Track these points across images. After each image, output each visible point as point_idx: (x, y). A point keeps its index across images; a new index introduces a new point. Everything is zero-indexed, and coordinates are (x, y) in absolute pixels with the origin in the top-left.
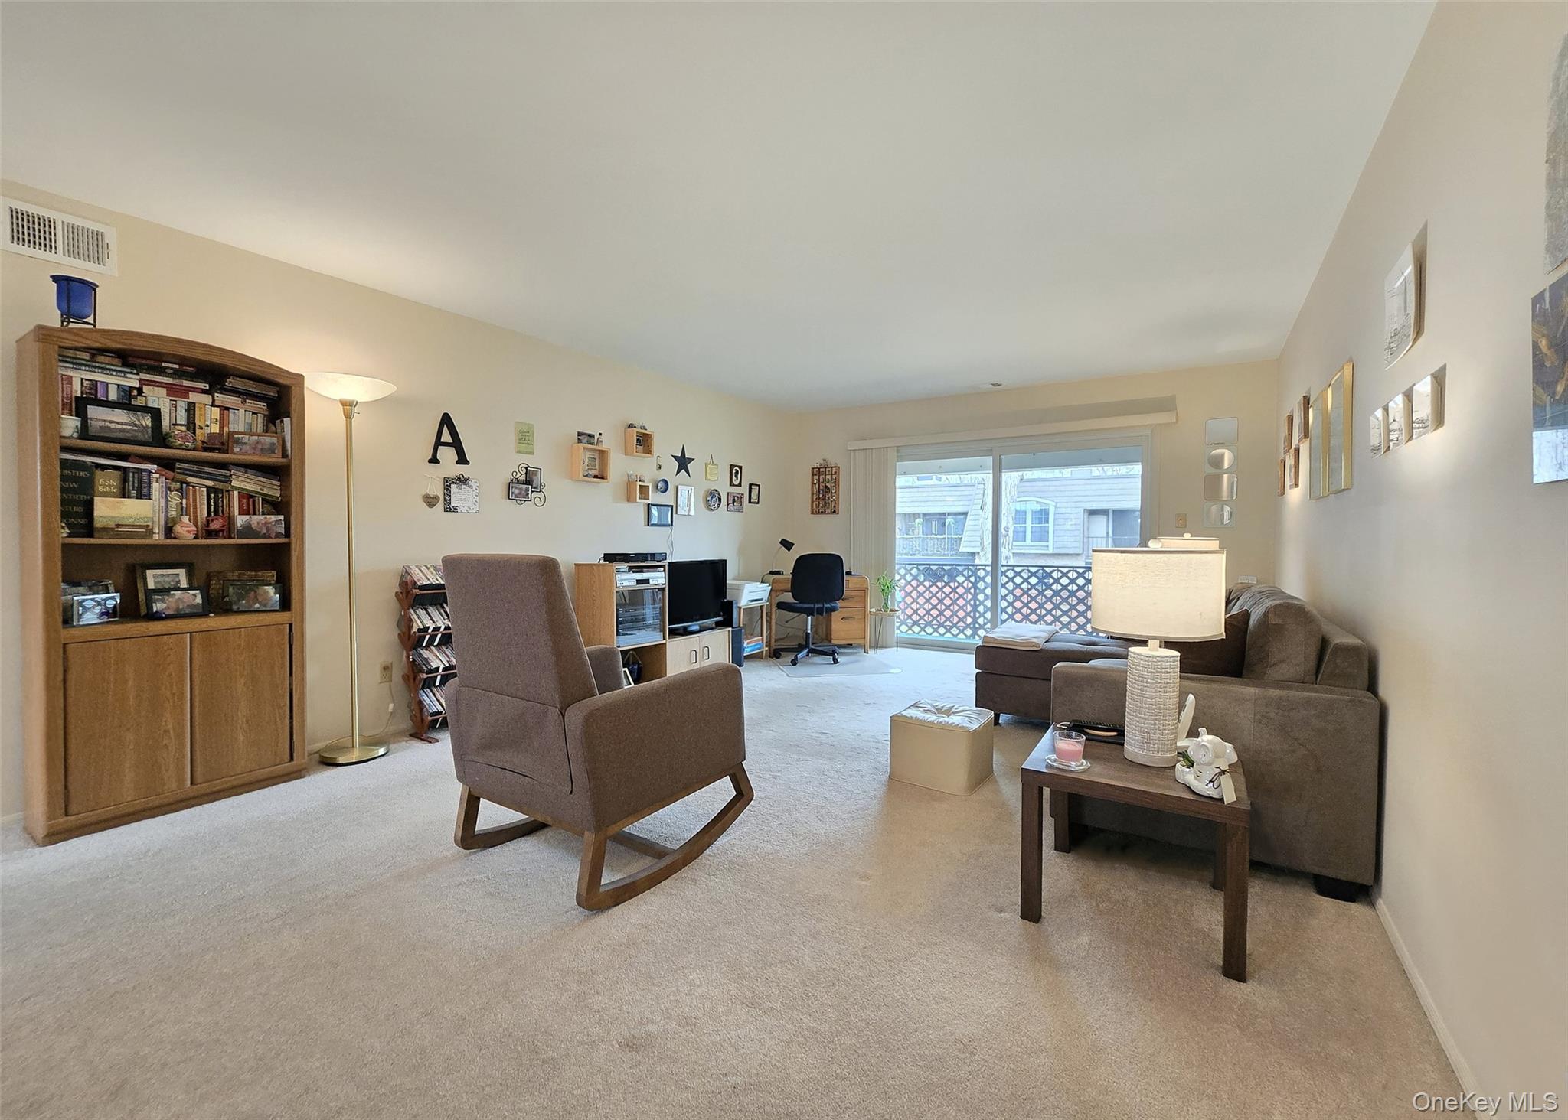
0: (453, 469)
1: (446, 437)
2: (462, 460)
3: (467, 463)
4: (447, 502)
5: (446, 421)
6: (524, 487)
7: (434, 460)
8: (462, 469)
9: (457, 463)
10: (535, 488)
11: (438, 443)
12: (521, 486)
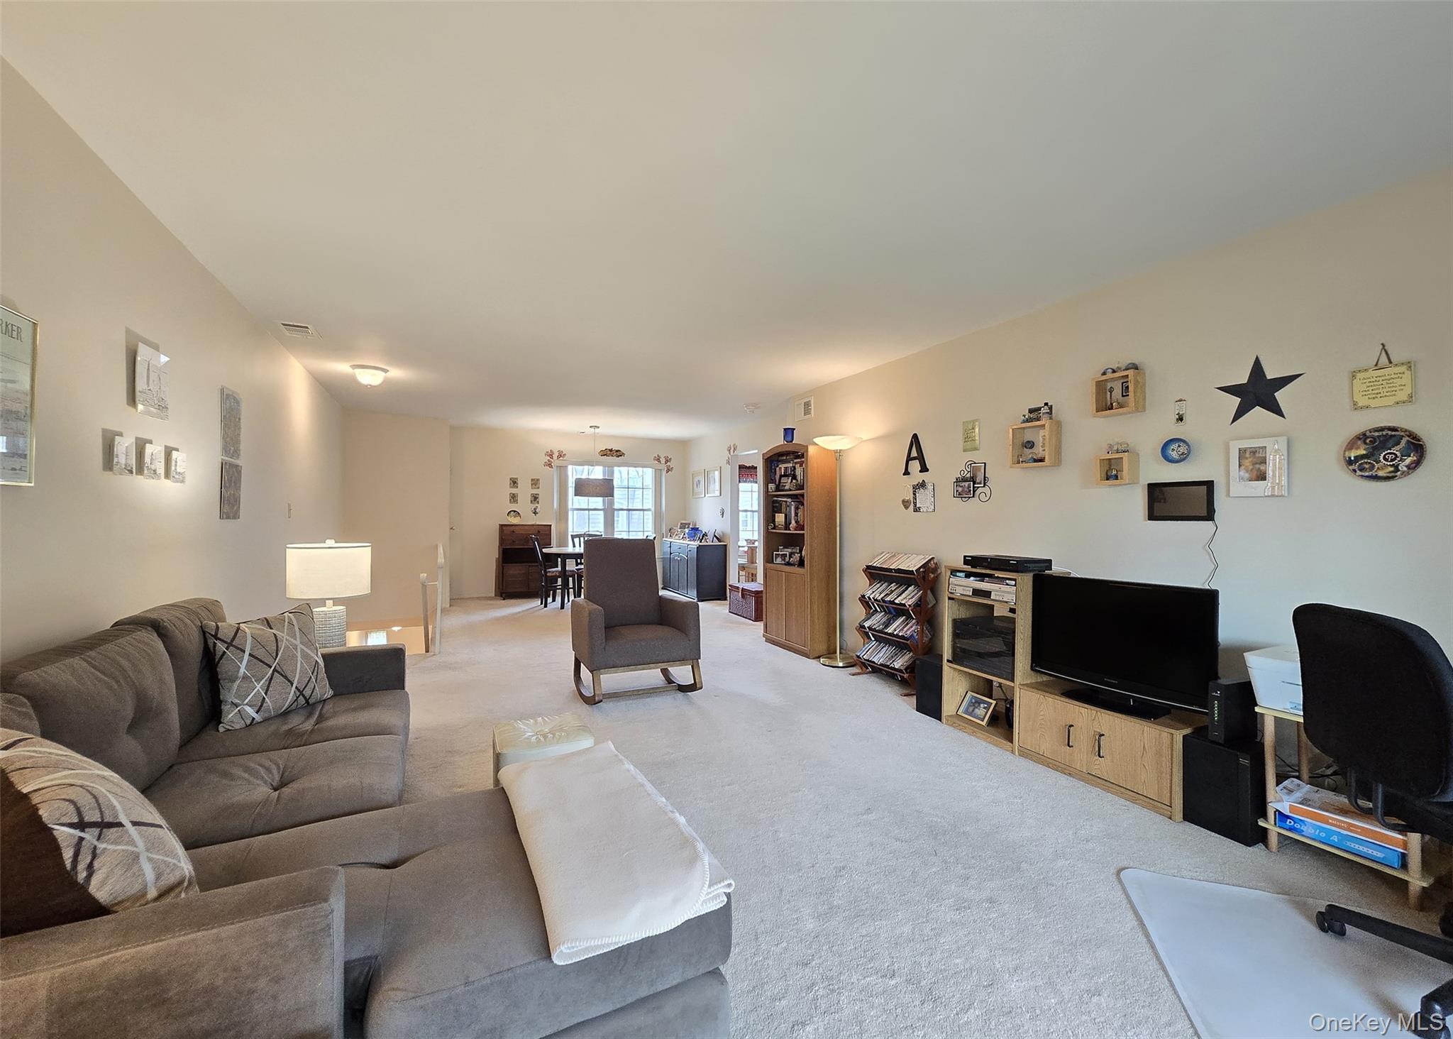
0: (917, 476)
1: (914, 454)
2: (924, 469)
3: (927, 470)
4: (915, 504)
5: (915, 436)
6: (966, 484)
7: (907, 473)
8: (924, 476)
9: (920, 471)
10: (978, 484)
11: (909, 459)
12: (963, 484)
